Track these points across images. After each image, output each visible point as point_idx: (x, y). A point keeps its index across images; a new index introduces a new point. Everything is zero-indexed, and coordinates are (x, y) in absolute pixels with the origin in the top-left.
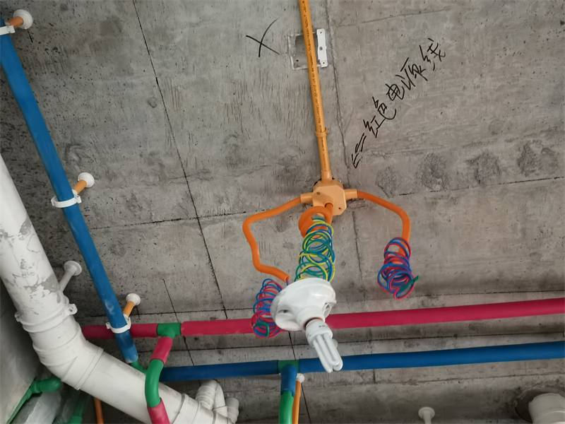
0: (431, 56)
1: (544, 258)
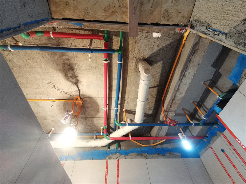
0: (51, 84)
1: (97, 66)
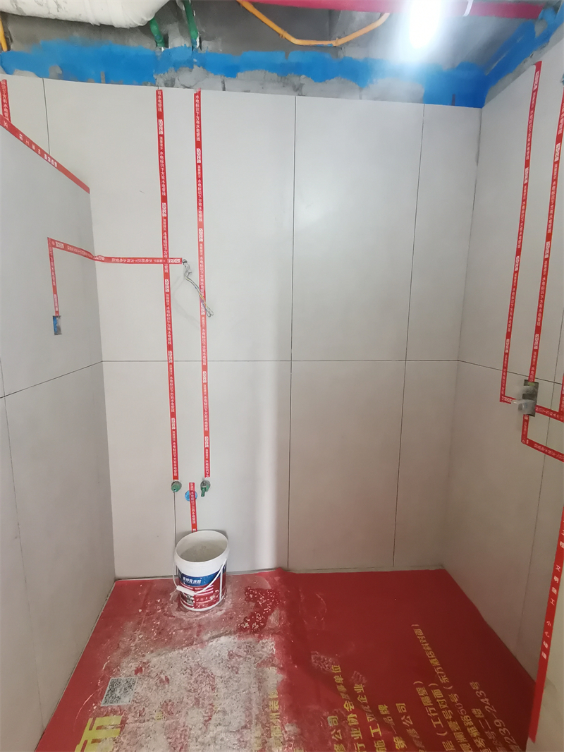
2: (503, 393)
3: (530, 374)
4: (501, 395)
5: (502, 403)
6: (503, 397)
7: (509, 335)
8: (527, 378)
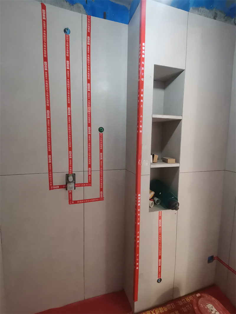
2: (51, 185)
3: (69, 170)
4: (50, 186)
5: (52, 190)
6: (51, 187)
7: (50, 153)
8: (68, 173)
